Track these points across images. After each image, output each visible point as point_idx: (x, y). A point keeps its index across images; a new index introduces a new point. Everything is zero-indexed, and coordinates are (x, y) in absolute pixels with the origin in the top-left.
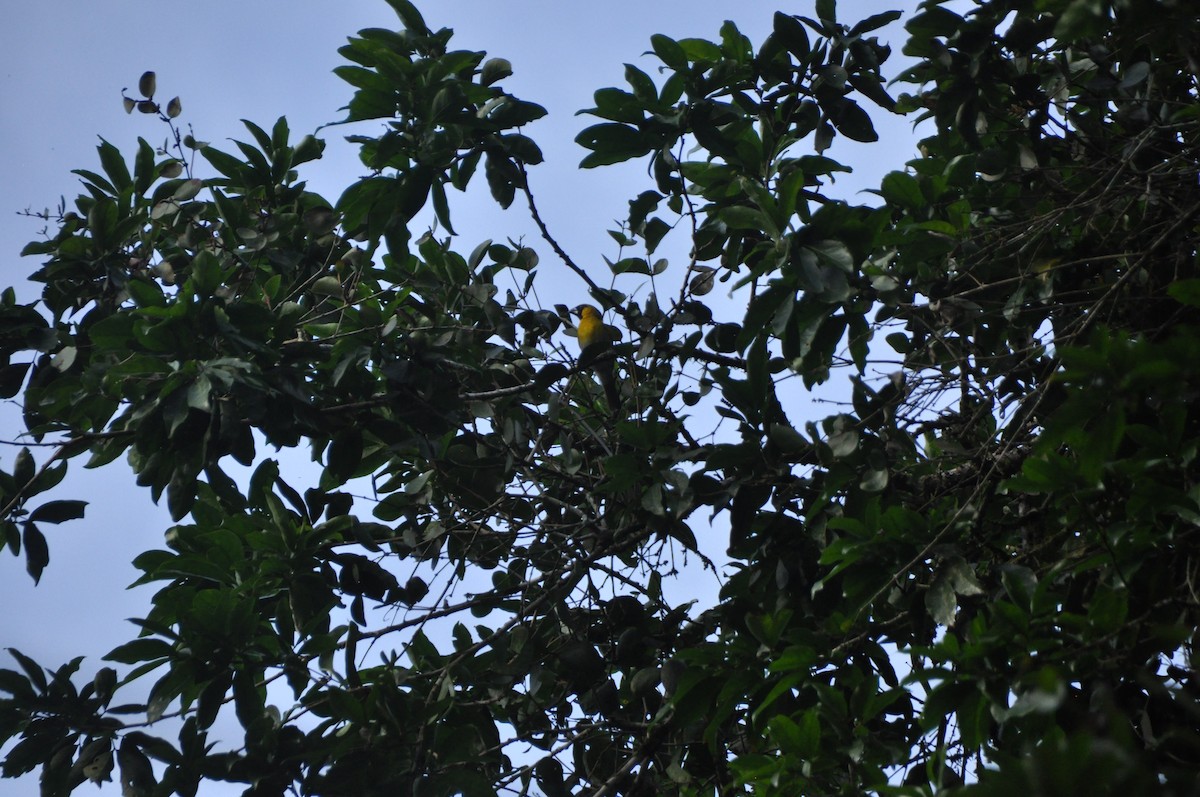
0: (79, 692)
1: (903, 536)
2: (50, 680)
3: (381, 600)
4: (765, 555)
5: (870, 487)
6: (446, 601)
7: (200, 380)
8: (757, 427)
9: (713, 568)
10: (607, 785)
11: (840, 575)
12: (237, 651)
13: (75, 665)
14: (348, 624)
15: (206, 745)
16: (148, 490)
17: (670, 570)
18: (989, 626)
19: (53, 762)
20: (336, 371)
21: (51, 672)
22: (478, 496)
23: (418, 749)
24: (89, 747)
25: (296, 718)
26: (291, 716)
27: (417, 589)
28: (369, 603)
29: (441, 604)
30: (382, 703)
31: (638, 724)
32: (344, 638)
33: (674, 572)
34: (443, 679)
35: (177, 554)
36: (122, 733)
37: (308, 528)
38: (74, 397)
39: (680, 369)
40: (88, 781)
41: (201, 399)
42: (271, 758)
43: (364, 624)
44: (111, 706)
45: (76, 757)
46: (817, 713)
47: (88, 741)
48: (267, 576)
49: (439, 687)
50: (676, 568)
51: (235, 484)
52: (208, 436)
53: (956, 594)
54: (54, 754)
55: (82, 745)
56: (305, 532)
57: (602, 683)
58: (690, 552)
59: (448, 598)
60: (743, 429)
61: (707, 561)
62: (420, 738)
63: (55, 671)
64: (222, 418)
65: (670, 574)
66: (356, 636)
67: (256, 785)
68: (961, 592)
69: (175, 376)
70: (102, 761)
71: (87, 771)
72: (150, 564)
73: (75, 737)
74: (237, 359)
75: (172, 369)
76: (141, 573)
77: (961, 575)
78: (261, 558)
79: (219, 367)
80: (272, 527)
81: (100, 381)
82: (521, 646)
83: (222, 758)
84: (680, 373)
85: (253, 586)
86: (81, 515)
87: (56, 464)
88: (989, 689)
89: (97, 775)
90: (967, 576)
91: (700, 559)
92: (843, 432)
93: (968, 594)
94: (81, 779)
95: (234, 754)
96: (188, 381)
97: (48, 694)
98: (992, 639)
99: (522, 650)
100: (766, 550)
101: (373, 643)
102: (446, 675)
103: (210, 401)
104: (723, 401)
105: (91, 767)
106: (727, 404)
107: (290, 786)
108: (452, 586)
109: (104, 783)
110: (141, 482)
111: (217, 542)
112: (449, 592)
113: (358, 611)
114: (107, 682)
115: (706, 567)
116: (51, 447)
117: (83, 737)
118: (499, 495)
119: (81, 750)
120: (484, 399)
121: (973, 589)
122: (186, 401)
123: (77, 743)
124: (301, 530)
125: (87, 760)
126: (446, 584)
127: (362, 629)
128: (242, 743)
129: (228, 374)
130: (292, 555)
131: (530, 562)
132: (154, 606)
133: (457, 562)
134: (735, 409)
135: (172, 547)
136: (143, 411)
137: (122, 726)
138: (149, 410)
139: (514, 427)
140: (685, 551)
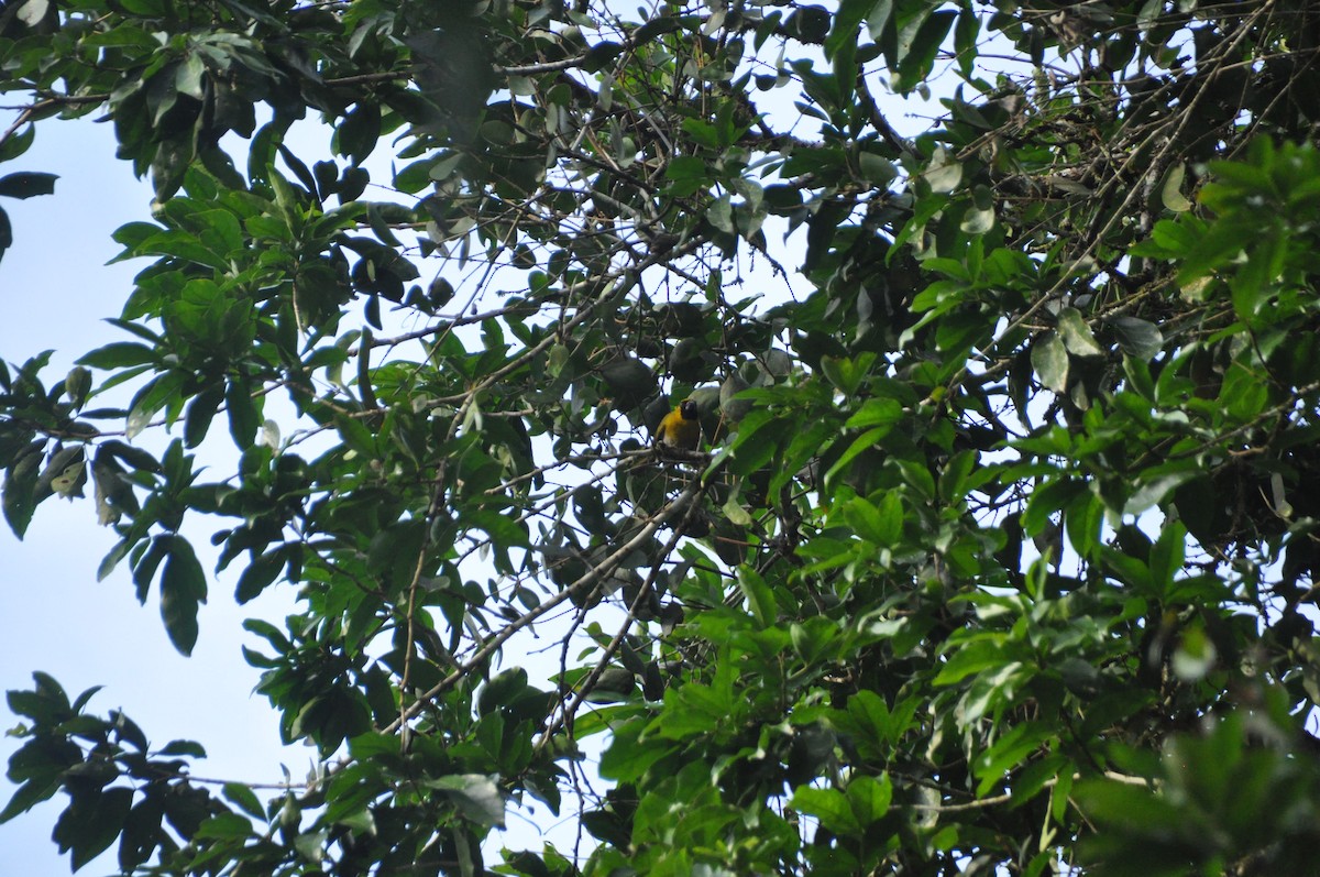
0: (48, 392)
1: (1009, 284)
2: (14, 376)
3: (399, 301)
4: (845, 279)
5: (973, 228)
6: (475, 306)
7: (190, 58)
8: (841, 128)
9: (784, 274)
10: (654, 522)
11: (934, 323)
12: (231, 361)
13: (44, 358)
14: (360, 329)
15: (193, 470)
16: (130, 164)
17: (735, 279)
18: (1106, 415)
19: (17, 470)
20: (352, 40)
21: (15, 368)
22: (515, 186)
23: (437, 487)
24: (59, 455)
25: (298, 443)
26: (294, 441)
27: (442, 292)
28: (385, 305)
29: (470, 309)
30: (397, 434)
31: (692, 453)
32: (356, 345)
33: (739, 280)
34: (469, 405)
35: (165, 228)
36: (97, 441)
37: (317, 213)
38: (43, 62)
39: (754, 55)
40: (56, 496)
41: (191, 83)
42: (268, 490)
43: (379, 326)
44: (84, 410)
45: (43, 466)
46: (900, 497)
47: (58, 447)
48: (268, 268)
49: (463, 416)
50: (741, 277)
51: (231, 161)
52: (199, 124)
53: (1068, 353)
54: (18, 461)
55: (50, 452)
56: (314, 219)
57: (653, 399)
58: (758, 253)
59: (477, 303)
60: (826, 130)
61: (776, 266)
62: (440, 475)
63: (20, 366)
64: (216, 101)
65: (734, 283)
66: (370, 343)
67: (251, 523)
68: (1073, 350)
69: (162, 52)
70: (73, 472)
71: (55, 484)
72: (133, 237)
73: (43, 443)
74: (235, 35)
75: (157, 43)
76: (122, 248)
77: (1074, 330)
78: (261, 246)
79: (214, 44)
80: (274, 210)
81: (74, 44)
82: (560, 370)
83: (211, 490)
84: (753, 60)
85: (252, 280)
86: (50, 190)
87: (21, 130)
88: (1104, 491)
89: (68, 490)
90: (1081, 332)
91: (769, 263)
92: (944, 165)
93: (1082, 354)
94: (48, 492)
95: (225, 486)
96: (176, 59)
97: (12, 392)
98: (1109, 434)
99: (561, 374)
100: (848, 272)
101: (389, 351)
102: (471, 401)
103: (203, 85)
104: (802, 95)
105: (61, 479)
106: (807, 98)
107: (290, 522)
108: (481, 290)
109: (75, 499)
110: (122, 155)
111: (212, 223)
112: (478, 295)
113: (372, 313)
114: (80, 385)
115: (776, 272)
116: (15, 111)
117: (52, 442)
118: (536, 186)
119: (50, 458)
120: (525, 74)
121: (1087, 348)
122: (174, 82)
123: (44, 450)
124: (308, 215)
125: (57, 472)
126: (475, 287)
127: (377, 334)
128: (236, 470)
129: (224, 53)
130: (298, 244)
131: (573, 254)
132: (136, 287)
133: (488, 241)
134: (816, 106)
135: (159, 219)
136: (123, 91)
137: (96, 433)
138: (131, 91)
139: (558, 111)
140: (752, 253)
